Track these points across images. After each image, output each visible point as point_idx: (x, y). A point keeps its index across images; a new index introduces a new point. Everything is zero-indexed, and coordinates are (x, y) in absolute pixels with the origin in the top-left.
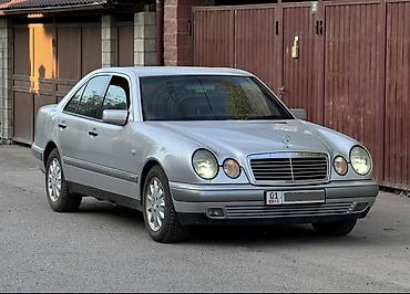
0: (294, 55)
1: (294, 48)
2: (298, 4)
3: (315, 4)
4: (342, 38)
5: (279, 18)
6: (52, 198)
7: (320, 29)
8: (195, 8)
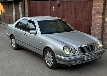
0: (53, 10)
1: (53, 9)
2: (54, 1)
3: (58, 1)
4: (64, 8)
5: (49, 3)
6: (13, 46)
7: (59, 6)
8: (31, 1)
